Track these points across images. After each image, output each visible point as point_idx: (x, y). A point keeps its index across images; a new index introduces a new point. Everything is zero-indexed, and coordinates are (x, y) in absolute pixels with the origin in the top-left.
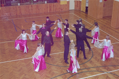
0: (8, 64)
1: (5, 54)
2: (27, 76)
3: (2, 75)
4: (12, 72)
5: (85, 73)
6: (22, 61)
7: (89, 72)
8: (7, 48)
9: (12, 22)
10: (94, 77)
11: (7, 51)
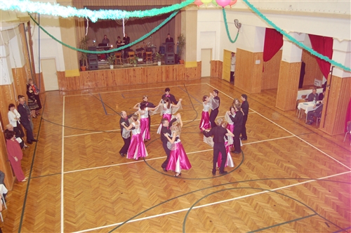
0: (90, 172)
1: (85, 154)
2: (124, 196)
3: (80, 192)
4: (98, 187)
5: (229, 191)
6: (115, 168)
7: (235, 190)
8: (89, 144)
9: (99, 98)
10: (245, 198)
11: (89, 150)
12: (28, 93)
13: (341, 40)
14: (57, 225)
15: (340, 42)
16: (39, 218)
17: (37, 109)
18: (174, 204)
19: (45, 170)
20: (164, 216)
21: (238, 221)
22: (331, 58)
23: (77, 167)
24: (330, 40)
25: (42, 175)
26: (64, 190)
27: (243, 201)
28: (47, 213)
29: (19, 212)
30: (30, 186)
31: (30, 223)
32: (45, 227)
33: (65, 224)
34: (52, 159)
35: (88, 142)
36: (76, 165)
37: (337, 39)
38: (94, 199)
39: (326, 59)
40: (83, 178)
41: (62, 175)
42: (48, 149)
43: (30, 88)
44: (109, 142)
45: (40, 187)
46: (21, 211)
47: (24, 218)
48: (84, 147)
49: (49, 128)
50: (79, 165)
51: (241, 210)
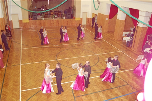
0: (33, 65)
1: (31, 57)
3: (28, 73)
4: (36, 71)
5: (92, 74)
6: (44, 63)
7: (95, 73)
11: (32, 55)
12: (6, 29)
13: (143, 11)
14: (18, 87)
15: (142, 12)
16: (11, 84)
17: (10, 36)
18: (69, 79)
19: (13, 63)
20: (64, 84)
21: (95, 86)
22: (138, 19)
23: (27, 62)
24: (138, 11)
25: (12, 65)
26: (22, 72)
27: (98, 78)
28: (14, 81)
29: (1, 81)
30: (6, 70)
31: (6, 85)
32: (13, 88)
33: (22, 86)
34: (16, 59)
35: (32, 51)
36: (27, 61)
37: (141, 10)
38: (34, 76)
39: (136, 19)
40: (30, 67)
41: (21, 65)
42: (15, 54)
43: (7, 27)
44: (41, 52)
45: (11, 70)
46: (3, 81)
47: (4, 84)
48: (30, 54)
49: (15, 45)
50: (28, 61)
51: (97, 82)
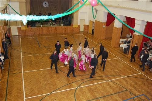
0: (35, 72)
1: (32, 64)
2: (49, 82)
3: (30, 81)
4: (38, 79)
5: (92, 81)
6: (45, 71)
7: (95, 80)
8: (33, 60)
9: (36, 39)
10: (99, 84)
11: (33, 63)
13: (138, 20)
14: (22, 94)
15: (138, 21)
16: (14, 92)
17: (9, 44)
18: (70, 86)
19: (15, 71)
20: (66, 91)
21: (96, 93)
22: (134, 27)
23: (29, 70)
24: (134, 20)
25: (14, 73)
26: (24, 79)
27: (98, 85)
28: (17, 89)
29: (5, 89)
30: (9, 78)
31: (10, 93)
32: (17, 95)
33: (25, 94)
34: (17, 66)
35: (33, 59)
36: (28, 69)
37: (137, 19)
38: (37, 84)
39: (132, 28)
40: (32, 74)
41: (23, 73)
42: (15, 62)
44: (42, 59)
45: (14, 78)
46: (6, 89)
47: (8, 91)
48: (31, 61)
49: (15, 53)
50: (29, 69)
51: (97, 89)
